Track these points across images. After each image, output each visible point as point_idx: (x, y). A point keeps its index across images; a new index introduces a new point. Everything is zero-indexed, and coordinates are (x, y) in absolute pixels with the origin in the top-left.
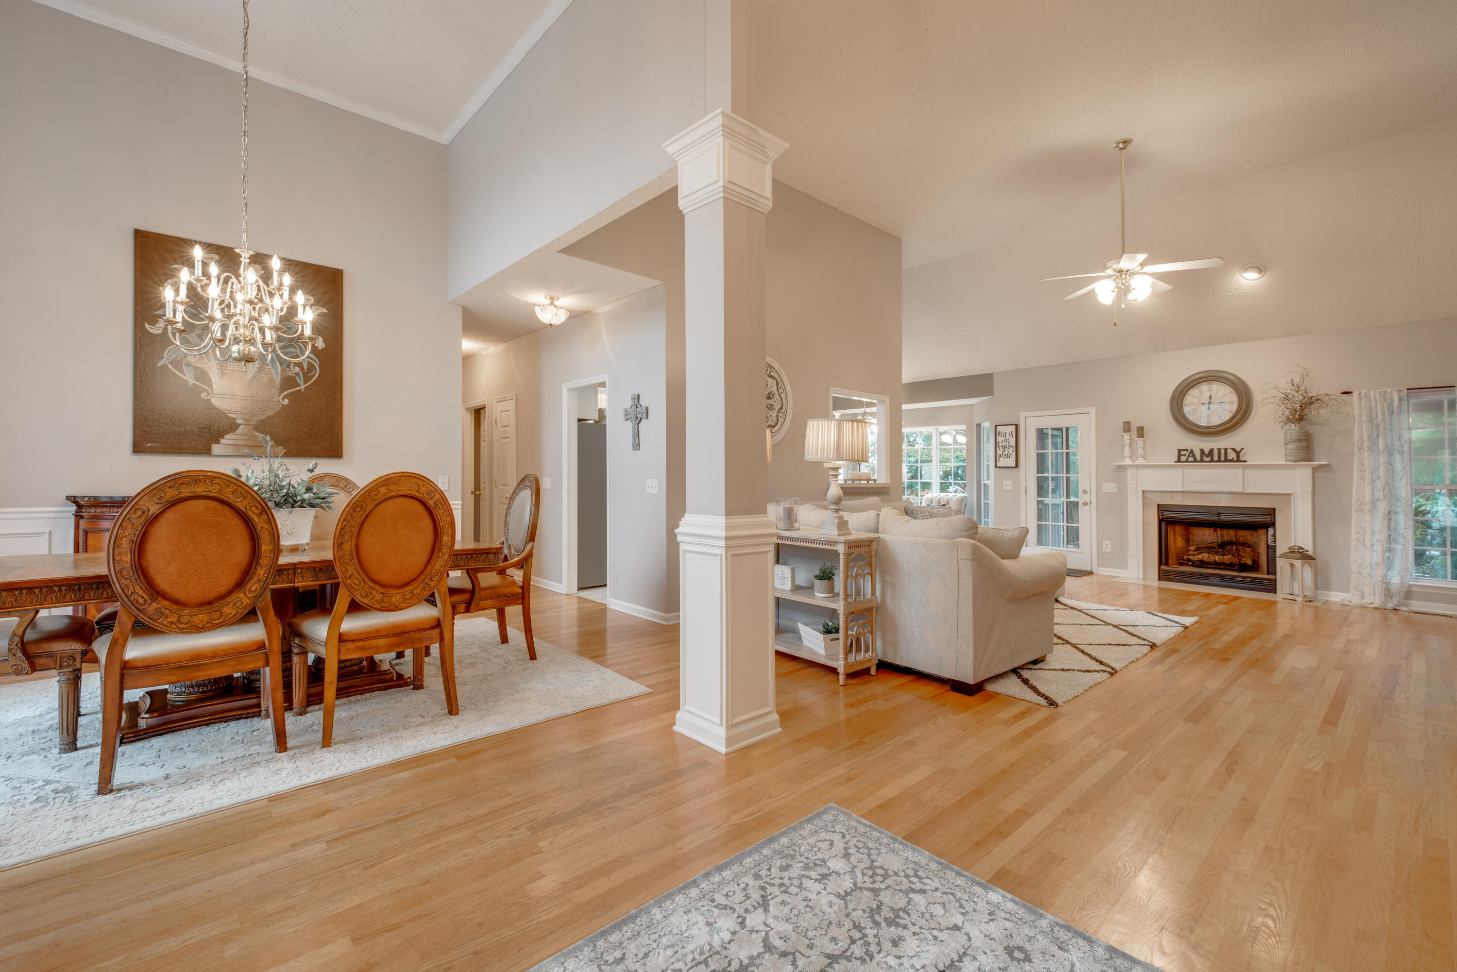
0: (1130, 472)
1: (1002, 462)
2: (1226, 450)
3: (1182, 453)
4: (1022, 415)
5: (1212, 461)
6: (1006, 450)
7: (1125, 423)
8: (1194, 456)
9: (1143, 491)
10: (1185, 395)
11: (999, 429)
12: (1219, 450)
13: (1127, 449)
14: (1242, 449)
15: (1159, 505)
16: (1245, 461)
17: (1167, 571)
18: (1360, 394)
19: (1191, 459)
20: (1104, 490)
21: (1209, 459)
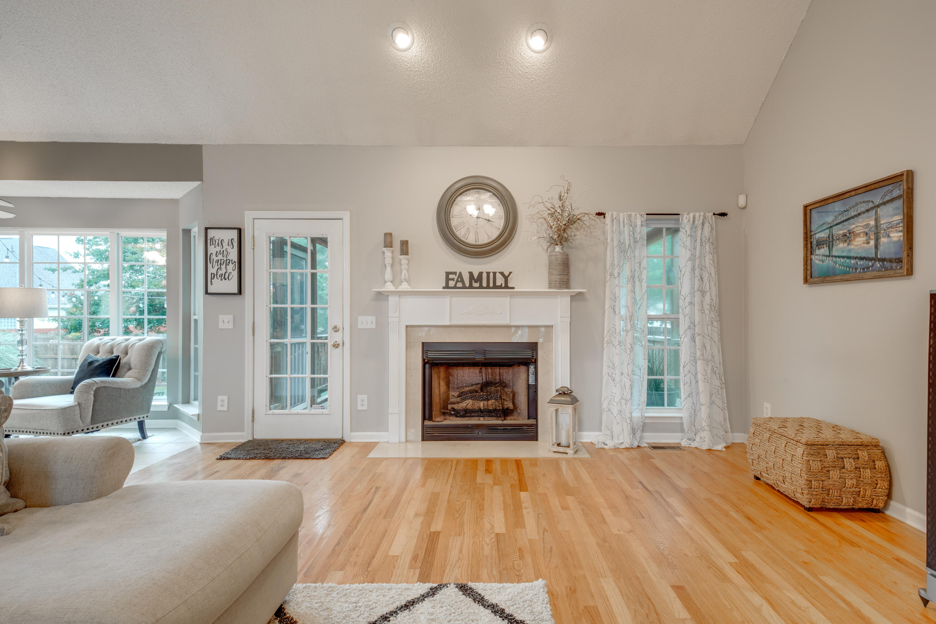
0: (392, 300)
1: (217, 286)
2: (495, 273)
3: (451, 276)
4: (249, 215)
5: (481, 287)
6: (223, 267)
7: (386, 234)
8: (462, 281)
9: (407, 326)
10: (452, 204)
11: (211, 233)
12: (488, 273)
13: (389, 270)
14: (510, 273)
15: (423, 343)
16: (513, 288)
17: (433, 427)
18: (612, 215)
19: (460, 285)
20: (360, 327)
21: (477, 285)
